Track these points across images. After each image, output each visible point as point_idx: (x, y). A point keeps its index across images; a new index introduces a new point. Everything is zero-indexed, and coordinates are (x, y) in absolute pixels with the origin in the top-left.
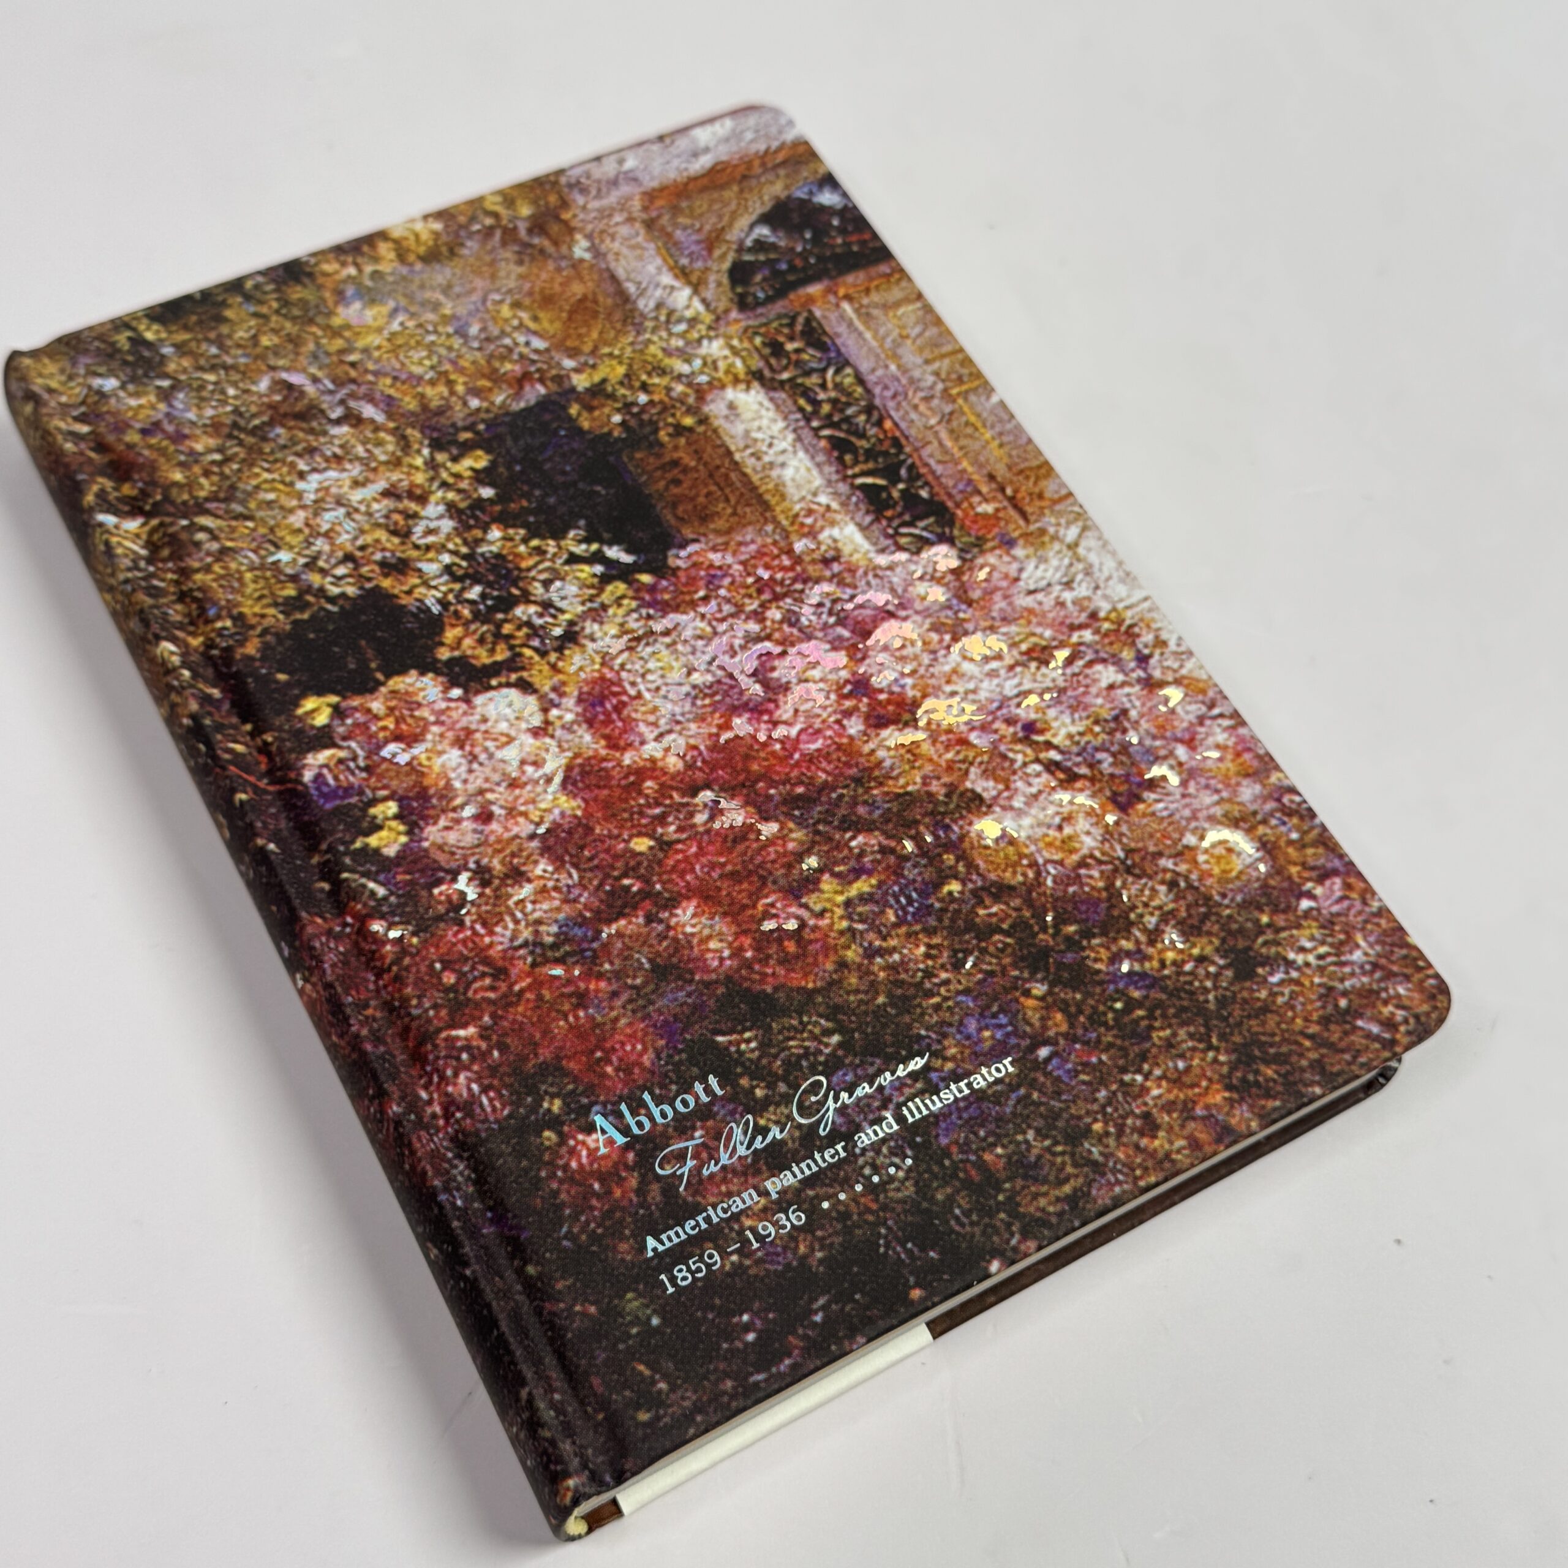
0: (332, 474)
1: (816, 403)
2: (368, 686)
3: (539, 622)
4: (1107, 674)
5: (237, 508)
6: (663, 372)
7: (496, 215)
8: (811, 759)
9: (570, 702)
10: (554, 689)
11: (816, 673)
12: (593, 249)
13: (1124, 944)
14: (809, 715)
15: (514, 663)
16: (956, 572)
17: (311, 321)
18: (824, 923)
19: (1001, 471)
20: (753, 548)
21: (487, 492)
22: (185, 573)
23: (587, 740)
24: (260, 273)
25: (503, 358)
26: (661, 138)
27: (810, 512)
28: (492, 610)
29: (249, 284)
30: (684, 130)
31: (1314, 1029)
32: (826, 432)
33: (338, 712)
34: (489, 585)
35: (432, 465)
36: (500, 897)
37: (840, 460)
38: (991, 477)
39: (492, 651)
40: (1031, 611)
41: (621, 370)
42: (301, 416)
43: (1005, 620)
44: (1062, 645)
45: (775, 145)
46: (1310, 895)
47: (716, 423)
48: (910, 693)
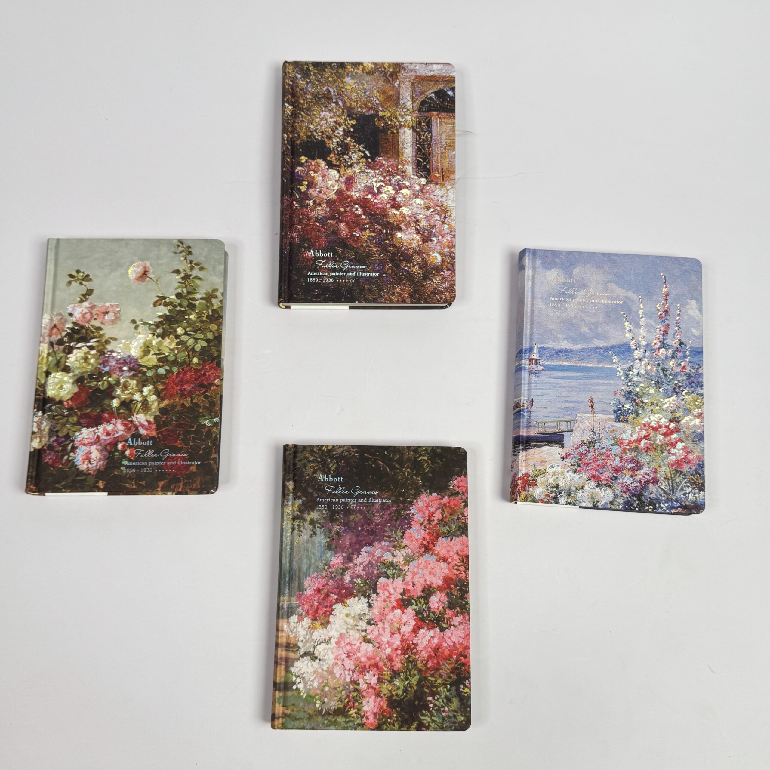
0: (328, 113)
1: (420, 138)
2: (313, 159)
3: (347, 160)
4: (437, 217)
5: (309, 113)
6: (396, 118)
7: (385, 68)
8: (378, 208)
9: (344, 178)
10: (343, 174)
11: (388, 193)
12: (399, 85)
13: (408, 265)
14: (382, 200)
15: (339, 166)
16: (424, 185)
17: (340, 78)
18: (363, 237)
19: (445, 169)
20: (391, 163)
21: (352, 130)
22: (295, 122)
23: (343, 186)
24: (336, 63)
25: (370, 102)
26: (427, 64)
27: (406, 161)
28: (341, 154)
29: (333, 65)
30: (432, 64)
31: (429, 293)
32: (418, 146)
33: (306, 161)
34: (343, 149)
35: (345, 119)
36: (315, 207)
37: (417, 153)
38: (442, 169)
39: (337, 162)
40: (432, 199)
41: (389, 115)
42: (328, 99)
43: (426, 199)
44: (433, 208)
45: (448, 75)
46: (444, 272)
47: (400, 134)
48: (401, 204)
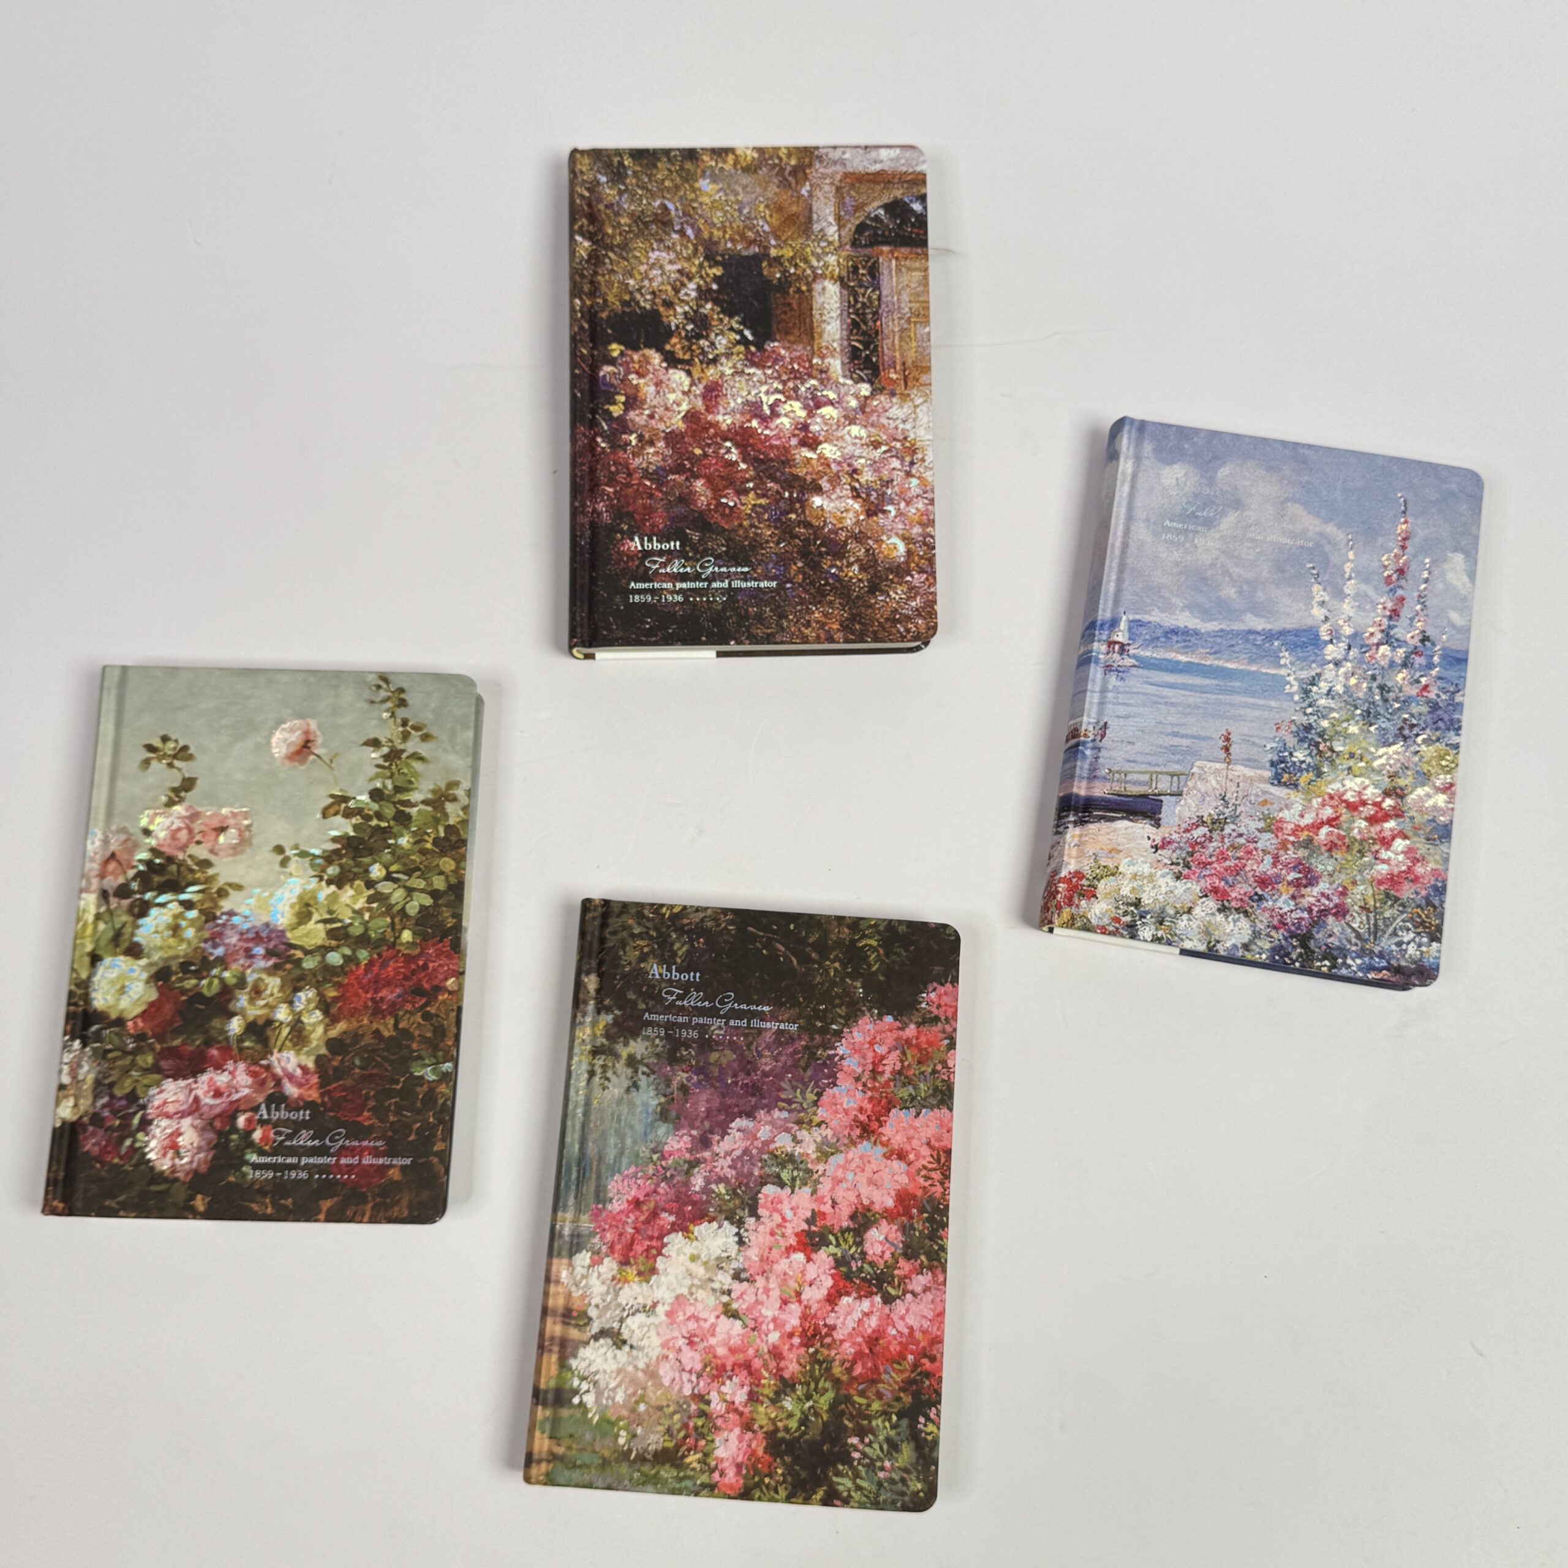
0: (664, 254)
1: (856, 301)
2: (636, 348)
3: (706, 349)
4: (896, 463)
5: (624, 254)
6: (806, 262)
7: (780, 159)
8: (772, 447)
9: (701, 386)
10: (699, 379)
11: (792, 415)
12: (810, 193)
13: (838, 563)
14: (781, 430)
15: (689, 363)
16: (866, 398)
17: (687, 181)
18: (743, 508)
19: (909, 362)
20: (798, 354)
21: (715, 287)
22: (596, 273)
23: (699, 404)
24: (679, 150)
25: (750, 229)
26: (866, 147)
27: (827, 348)
28: (692, 337)
29: (673, 154)
30: (877, 147)
31: (882, 620)
32: (853, 316)
33: (622, 354)
34: (696, 326)
35: (701, 266)
36: (642, 448)
37: (851, 331)
38: (904, 364)
39: (684, 354)
40: (884, 426)
41: (791, 254)
42: (664, 224)
43: (872, 425)
44: (887, 444)
45: (911, 170)
46: (912, 576)
47: (815, 294)
48: (821, 438)
